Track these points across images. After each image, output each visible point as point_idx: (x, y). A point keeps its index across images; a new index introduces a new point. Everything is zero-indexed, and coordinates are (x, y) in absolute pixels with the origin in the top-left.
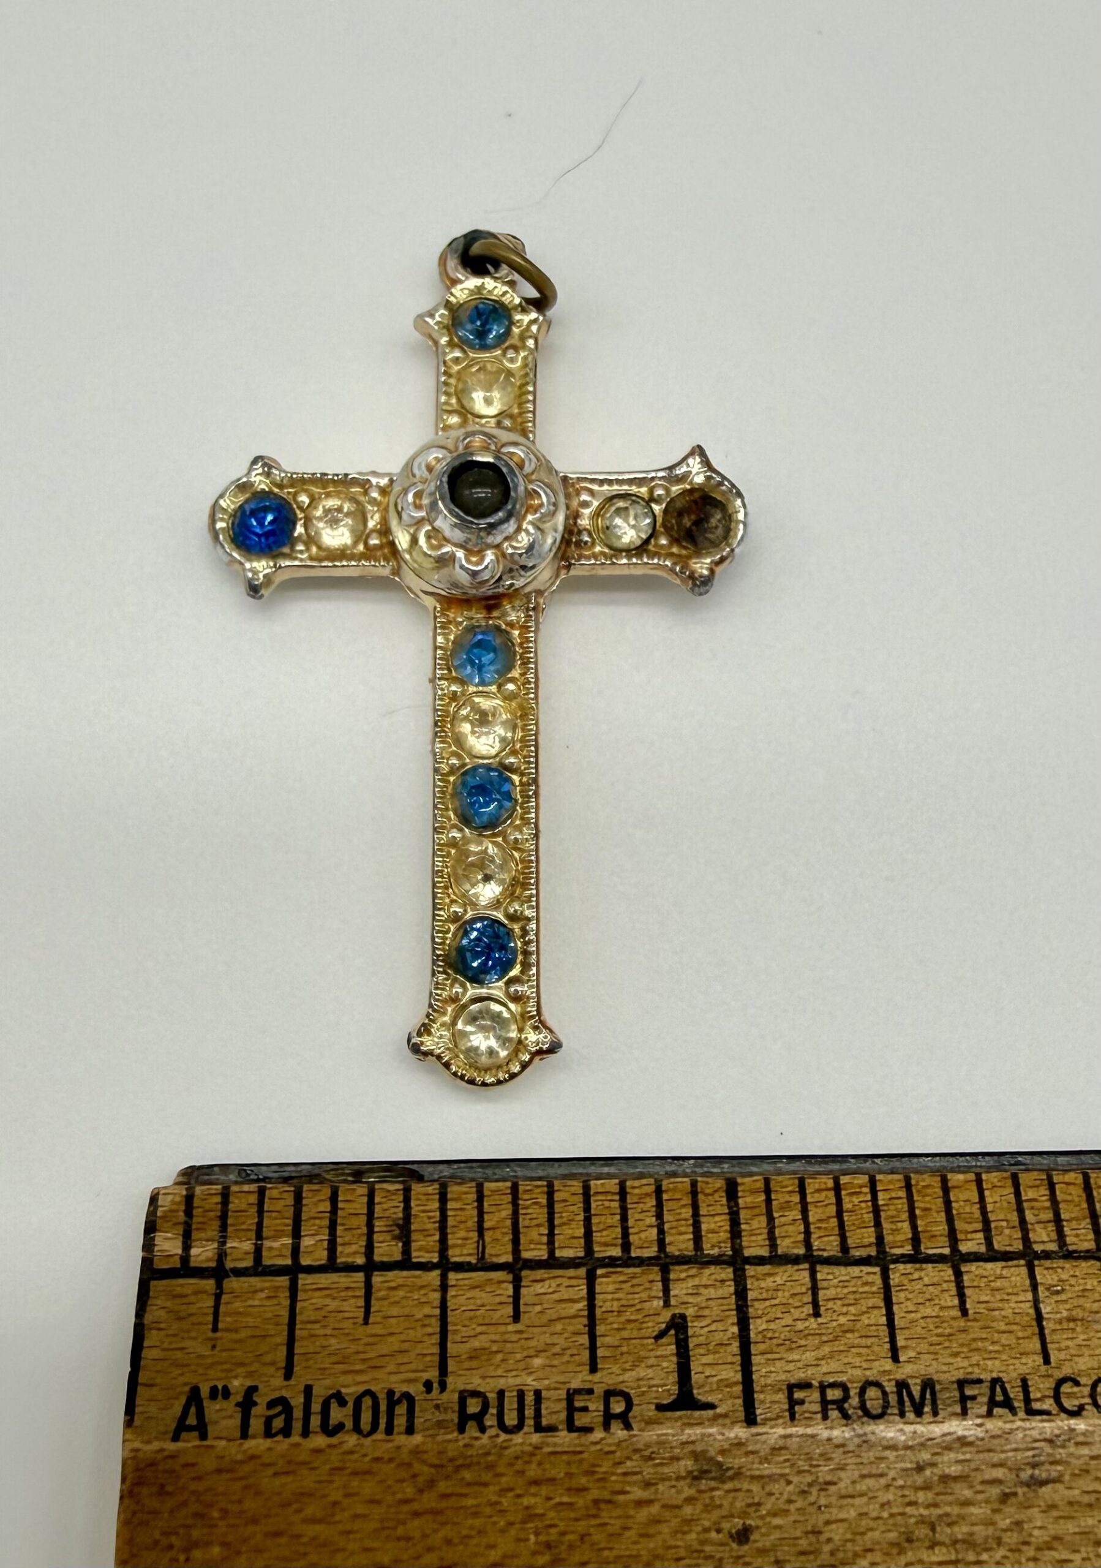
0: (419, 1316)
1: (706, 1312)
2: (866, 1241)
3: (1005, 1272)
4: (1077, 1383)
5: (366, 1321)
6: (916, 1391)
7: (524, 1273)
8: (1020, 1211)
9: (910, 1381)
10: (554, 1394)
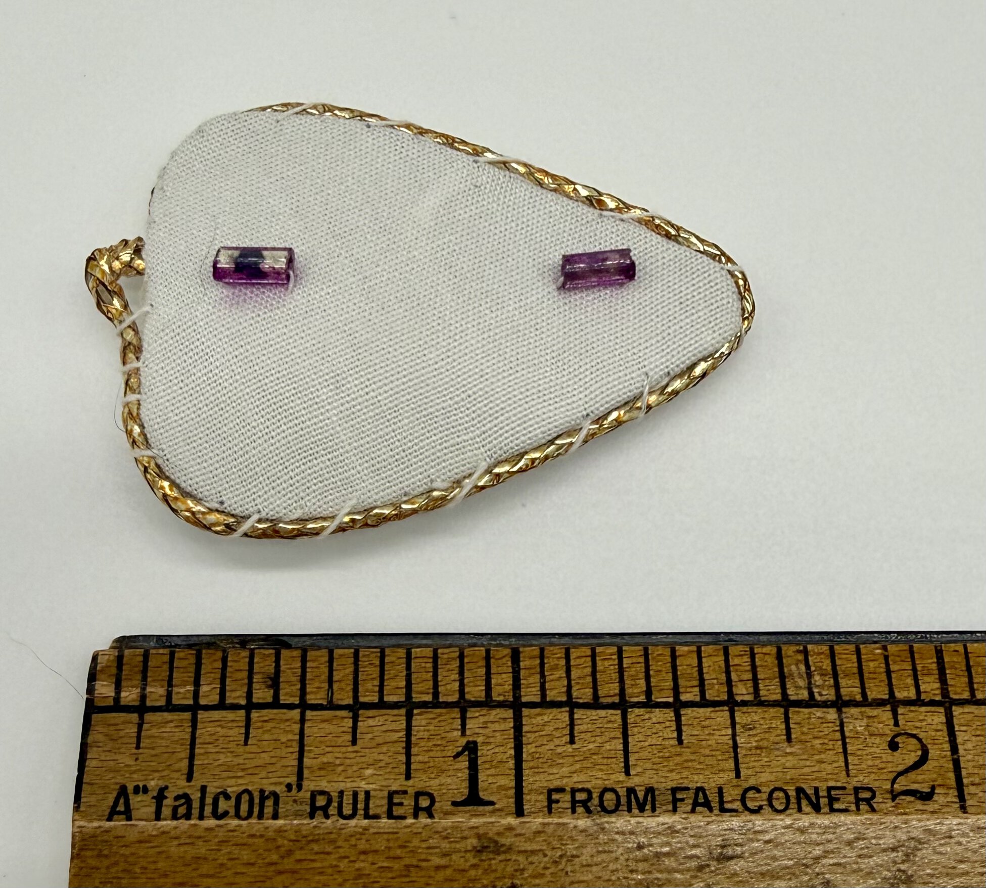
0: (284, 739)
1: (492, 740)
2: (612, 693)
3: (713, 715)
4: (759, 791)
5: (246, 743)
6: (641, 795)
7: (361, 712)
8: (728, 673)
9: (636, 788)
10: (380, 794)
